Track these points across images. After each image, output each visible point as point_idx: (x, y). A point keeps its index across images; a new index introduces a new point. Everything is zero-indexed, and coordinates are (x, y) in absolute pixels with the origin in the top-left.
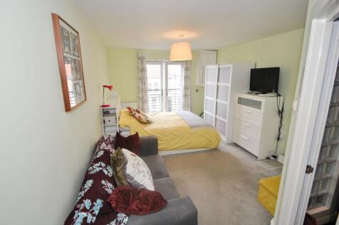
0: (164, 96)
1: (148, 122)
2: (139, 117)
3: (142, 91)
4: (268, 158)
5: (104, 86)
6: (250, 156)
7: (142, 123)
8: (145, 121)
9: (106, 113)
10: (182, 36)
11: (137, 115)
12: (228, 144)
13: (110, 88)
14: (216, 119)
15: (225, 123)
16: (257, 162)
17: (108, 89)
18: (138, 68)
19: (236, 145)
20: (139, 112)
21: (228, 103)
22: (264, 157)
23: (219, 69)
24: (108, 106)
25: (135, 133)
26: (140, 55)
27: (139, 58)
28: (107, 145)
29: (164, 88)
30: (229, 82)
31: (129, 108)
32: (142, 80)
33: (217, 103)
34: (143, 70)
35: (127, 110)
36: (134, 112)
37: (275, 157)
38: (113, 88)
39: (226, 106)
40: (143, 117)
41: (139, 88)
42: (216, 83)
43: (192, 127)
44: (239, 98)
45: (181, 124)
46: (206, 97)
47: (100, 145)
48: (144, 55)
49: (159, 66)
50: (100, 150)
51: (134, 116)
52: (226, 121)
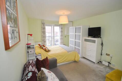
0: (53, 39)
1: (49, 51)
2: (45, 49)
3: (44, 37)
4: (98, 63)
5: (28, 34)
6: (91, 62)
7: (46, 51)
8: (48, 50)
9: (29, 48)
10: (64, 13)
11: (44, 48)
12: (81, 58)
13: (31, 35)
14: (75, 48)
15: (79, 49)
16: (95, 65)
17: (30, 35)
18: (42, 28)
19: (84, 58)
20: (44, 46)
21: (80, 41)
22: (97, 63)
23: (76, 28)
24: (30, 44)
25: (46, 58)
26: (43, 22)
27: (42, 23)
28: (33, 67)
29: (53, 36)
30: (80, 33)
31: (39, 45)
32: (44, 32)
33: (75, 41)
34: (44, 28)
35: (39, 46)
36: (42, 47)
37: (101, 62)
38: (32, 36)
39: (80, 42)
40: (46, 49)
41: (42, 36)
42: (74, 34)
43: (68, 52)
44: (85, 39)
45: (63, 51)
46: (70, 39)
47: (28, 68)
48: (45, 22)
49: (51, 27)
50: (29, 72)
51: (42, 48)
52: (80, 48)
